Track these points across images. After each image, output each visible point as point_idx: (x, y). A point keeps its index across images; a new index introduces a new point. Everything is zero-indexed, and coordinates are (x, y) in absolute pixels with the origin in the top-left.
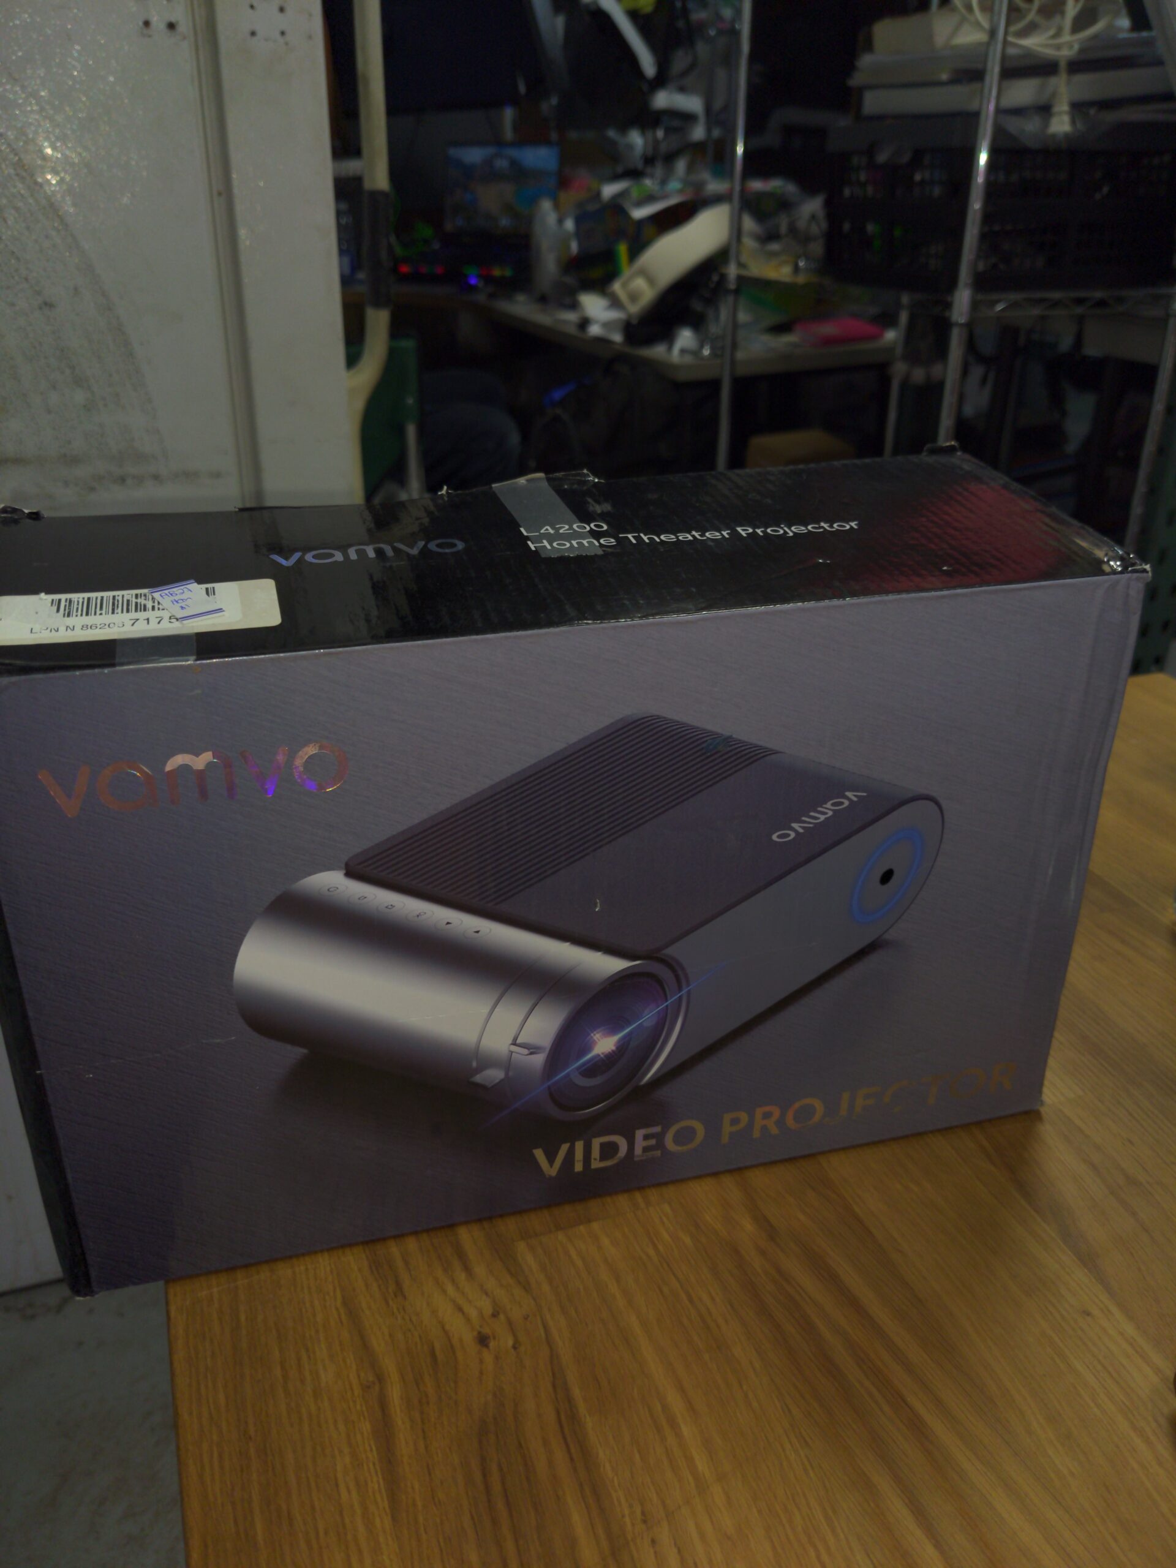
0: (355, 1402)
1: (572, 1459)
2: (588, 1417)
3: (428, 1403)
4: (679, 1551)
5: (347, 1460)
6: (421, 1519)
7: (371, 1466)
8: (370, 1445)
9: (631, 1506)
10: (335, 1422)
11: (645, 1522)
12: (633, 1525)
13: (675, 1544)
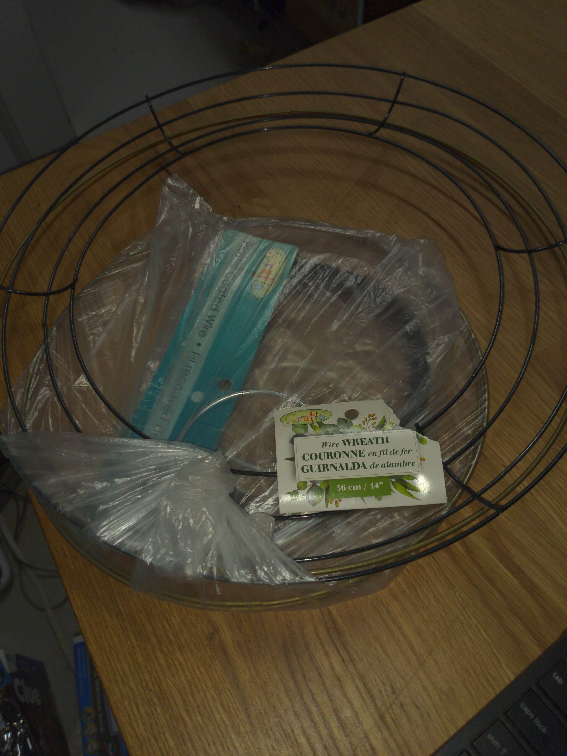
0: (206, 650)
1: (343, 659)
2: (345, 629)
3: (250, 642)
4: (417, 707)
5: (213, 692)
6: (266, 722)
7: (228, 693)
8: (223, 678)
9: (384, 684)
10: (198, 667)
11: (394, 693)
12: (388, 696)
13: (414, 703)
